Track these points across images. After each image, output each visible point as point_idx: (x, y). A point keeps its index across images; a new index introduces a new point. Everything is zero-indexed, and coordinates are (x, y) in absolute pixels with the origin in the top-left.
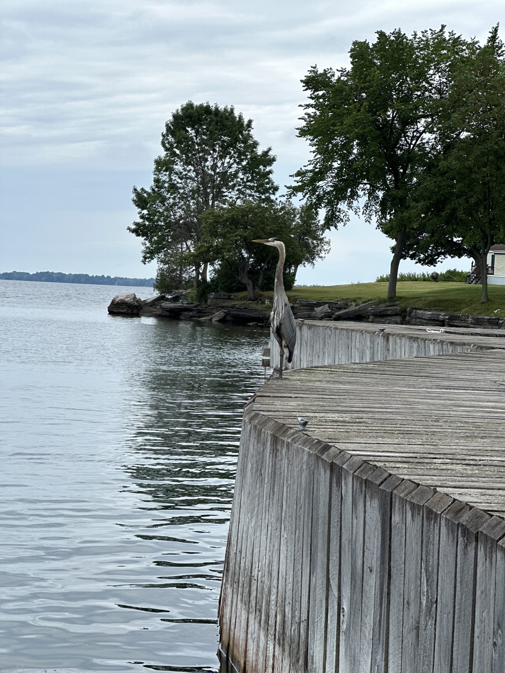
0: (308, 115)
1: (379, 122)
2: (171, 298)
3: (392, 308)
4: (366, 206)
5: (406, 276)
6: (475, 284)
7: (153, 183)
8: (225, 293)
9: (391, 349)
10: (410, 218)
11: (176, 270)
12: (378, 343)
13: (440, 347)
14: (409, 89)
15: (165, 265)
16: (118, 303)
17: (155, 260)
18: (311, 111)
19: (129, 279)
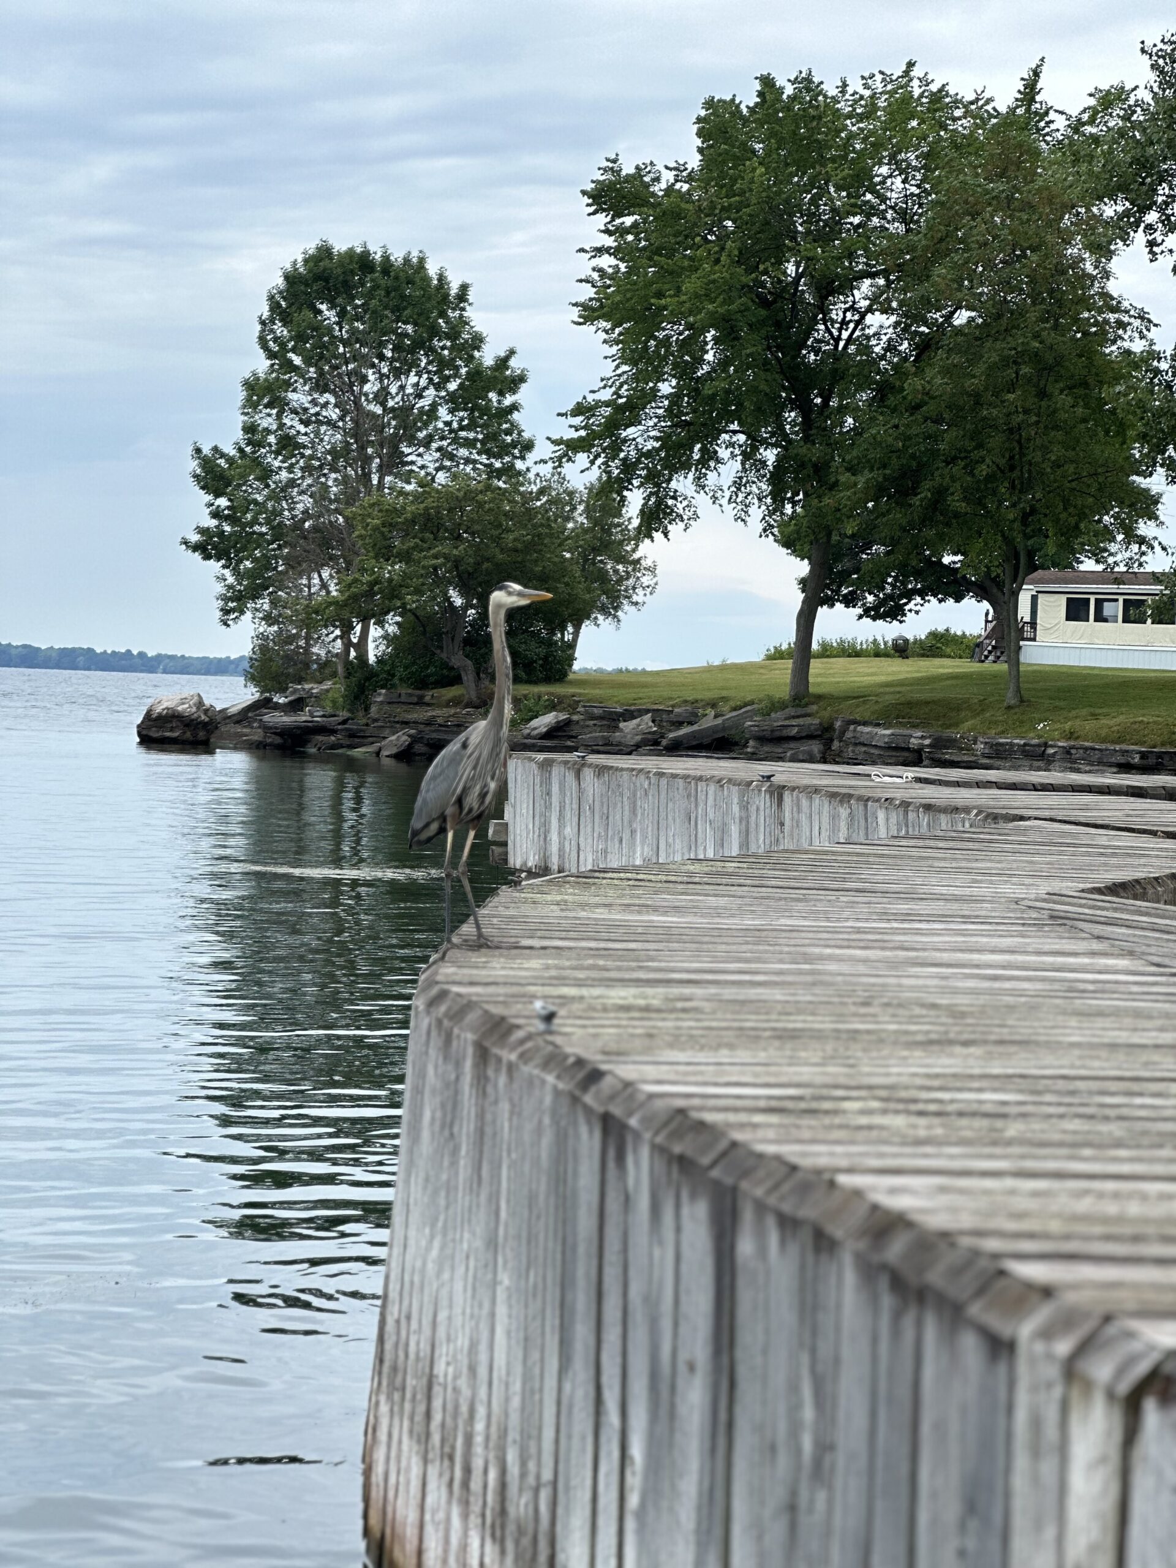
0: (600, 270)
1: (765, 287)
2: (285, 704)
3: (801, 721)
4: (738, 484)
5: (835, 644)
6: (995, 662)
7: (239, 435)
8: (410, 691)
9: (787, 822)
10: (839, 510)
11: (296, 637)
12: (758, 809)
13: (901, 817)
14: (834, 210)
15: (270, 626)
16: (160, 717)
17: (248, 615)
18: (607, 262)
19: (190, 658)
